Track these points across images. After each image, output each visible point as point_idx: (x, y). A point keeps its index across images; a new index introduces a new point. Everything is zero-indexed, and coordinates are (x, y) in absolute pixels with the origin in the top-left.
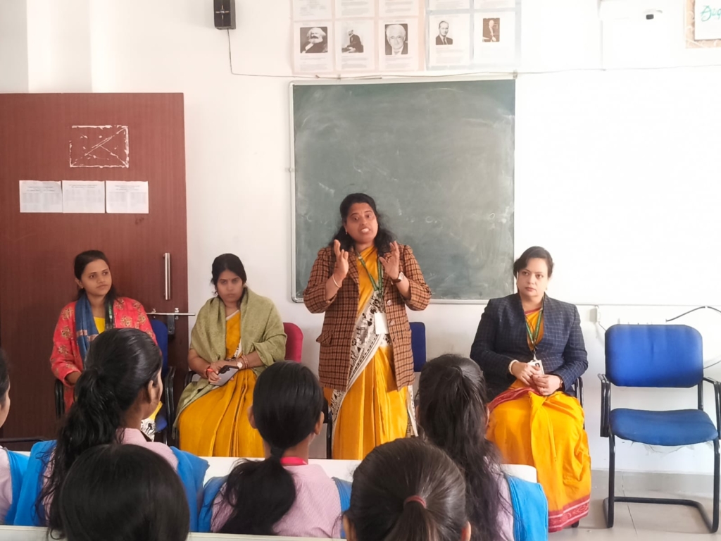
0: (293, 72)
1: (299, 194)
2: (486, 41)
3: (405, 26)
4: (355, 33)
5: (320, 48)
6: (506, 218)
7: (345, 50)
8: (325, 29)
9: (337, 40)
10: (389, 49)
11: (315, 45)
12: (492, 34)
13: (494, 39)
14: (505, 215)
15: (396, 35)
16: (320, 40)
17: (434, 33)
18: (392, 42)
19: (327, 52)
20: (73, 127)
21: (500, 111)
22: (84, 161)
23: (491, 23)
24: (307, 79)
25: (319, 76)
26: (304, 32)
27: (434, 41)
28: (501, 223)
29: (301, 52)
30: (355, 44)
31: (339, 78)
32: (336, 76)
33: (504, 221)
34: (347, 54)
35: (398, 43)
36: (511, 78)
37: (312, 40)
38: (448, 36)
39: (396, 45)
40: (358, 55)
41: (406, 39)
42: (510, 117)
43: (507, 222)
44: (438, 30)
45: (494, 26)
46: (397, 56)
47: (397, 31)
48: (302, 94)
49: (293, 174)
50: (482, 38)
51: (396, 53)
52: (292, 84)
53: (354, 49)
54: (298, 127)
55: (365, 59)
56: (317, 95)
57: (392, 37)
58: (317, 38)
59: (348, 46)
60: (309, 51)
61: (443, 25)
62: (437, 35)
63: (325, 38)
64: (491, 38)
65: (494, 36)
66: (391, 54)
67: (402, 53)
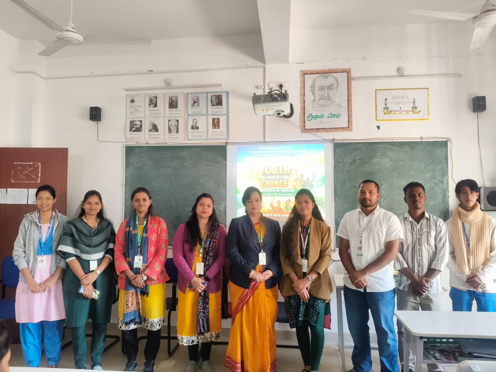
0: (126, 141)
1: (127, 196)
2: (214, 128)
3: (178, 121)
4: (155, 123)
5: (139, 129)
6: (223, 208)
7: (150, 131)
8: (141, 121)
9: (146, 126)
10: (170, 131)
11: (137, 128)
12: (216, 125)
13: (217, 127)
14: (222, 206)
15: (173, 125)
16: (139, 126)
17: (190, 124)
18: (172, 128)
19: (142, 131)
20: (14, 163)
21: (220, 159)
22: (19, 179)
23: (216, 120)
24: (132, 144)
25: (138, 142)
26: (132, 122)
27: (191, 128)
28: (221, 210)
29: (130, 131)
30: (155, 128)
31: (147, 143)
32: (145, 142)
33: (222, 209)
34: (151, 133)
35: (174, 128)
36: (225, 145)
37: (135, 126)
38: (196, 126)
39: (174, 129)
40: (156, 133)
41: (178, 127)
42: (224, 162)
43: (223, 210)
44: (192, 123)
45: (217, 122)
46: (174, 134)
47: (174, 123)
48: (130, 151)
49: (124, 186)
50: (211, 127)
51: (173, 133)
52: (125, 146)
53: (154, 130)
54: (127, 165)
55: (159, 135)
56: (137, 150)
57: (172, 126)
58: (137, 125)
59: (151, 129)
60: (133, 131)
61: (195, 121)
62: (192, 125)
63: (141, 126)
64: (216, 127)
65: (217, 126)
66: (171, 133)
67: (176, 133)
